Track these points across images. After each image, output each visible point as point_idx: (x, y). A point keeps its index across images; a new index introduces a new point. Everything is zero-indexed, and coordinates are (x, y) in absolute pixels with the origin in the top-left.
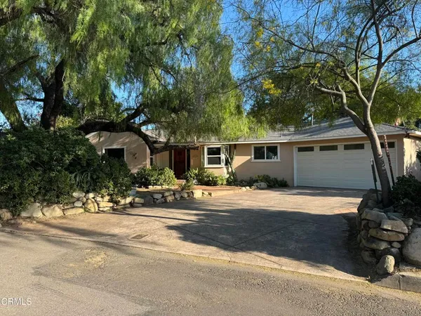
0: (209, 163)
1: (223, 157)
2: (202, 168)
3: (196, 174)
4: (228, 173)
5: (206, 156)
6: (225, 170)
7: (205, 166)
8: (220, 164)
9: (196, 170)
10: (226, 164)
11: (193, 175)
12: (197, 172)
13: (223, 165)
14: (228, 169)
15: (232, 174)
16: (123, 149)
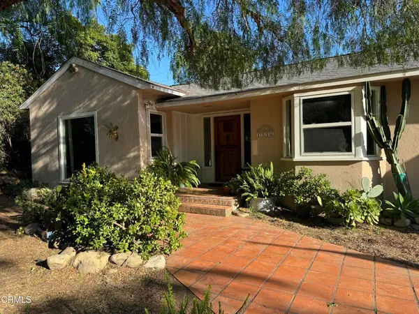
0: (309, 148)
1: (360, 126)
2: (285, 164)
3: (267, 183)
4: (377, 180)
5: (299, 126)
6: (367, 171)
7: (297, 158)
8: (349, 149)
9: (266, 168)
10: (370, 151)
11: (257, 185)
12: (269, 174)
13: (359, 153)
14: (375, 165)
15: (392, 182)
16: (92, 118)
